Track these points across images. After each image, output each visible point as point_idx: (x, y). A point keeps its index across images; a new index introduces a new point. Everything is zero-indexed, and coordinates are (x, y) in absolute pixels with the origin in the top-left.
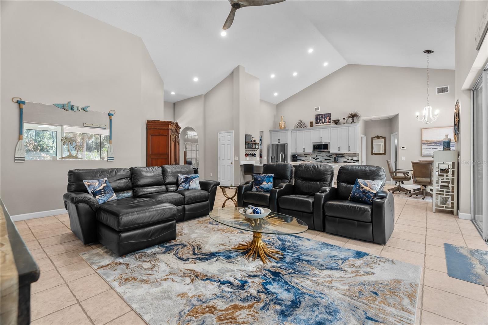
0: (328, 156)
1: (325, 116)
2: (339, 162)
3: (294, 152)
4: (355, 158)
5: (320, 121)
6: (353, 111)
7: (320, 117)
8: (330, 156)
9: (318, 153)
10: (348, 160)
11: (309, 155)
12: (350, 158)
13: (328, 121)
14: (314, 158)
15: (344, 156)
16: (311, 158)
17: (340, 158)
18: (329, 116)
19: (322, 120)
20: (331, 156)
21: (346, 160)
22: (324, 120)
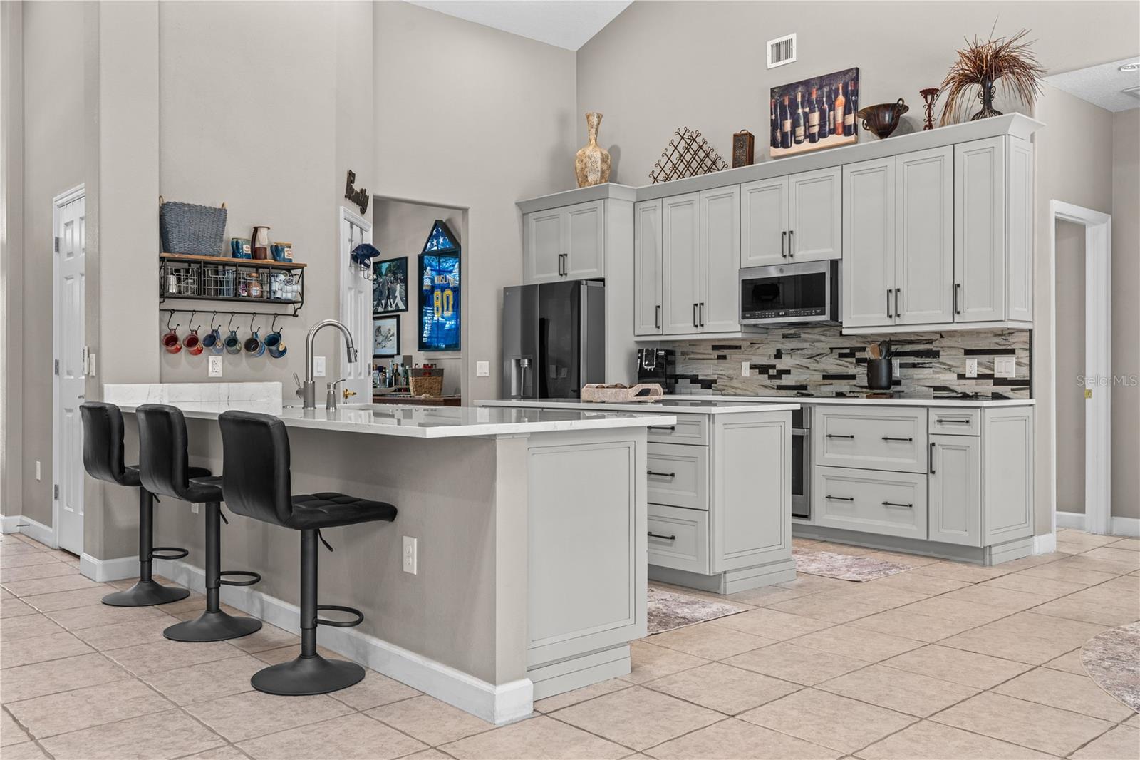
0: (841, 356)
1: (826, 90)
2: (900, 395)
3: (648, 330)
4: (1006, 367)
5: (795, 125)
6: (988, 38)
7: (793, 105)
8: (852, 355)
9: (785, 336)
10: (961, 377)
11: (738, 347)
12: (972, 366)
13: (840, 120)
14: (763, 370)
15: (935, 354)
16: (746, 372)
17: (914, 366)
18: (845, 87)
19: (806, 116)
20: (859, 355)
21: (949, 379)
22: (815, 118)
